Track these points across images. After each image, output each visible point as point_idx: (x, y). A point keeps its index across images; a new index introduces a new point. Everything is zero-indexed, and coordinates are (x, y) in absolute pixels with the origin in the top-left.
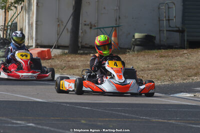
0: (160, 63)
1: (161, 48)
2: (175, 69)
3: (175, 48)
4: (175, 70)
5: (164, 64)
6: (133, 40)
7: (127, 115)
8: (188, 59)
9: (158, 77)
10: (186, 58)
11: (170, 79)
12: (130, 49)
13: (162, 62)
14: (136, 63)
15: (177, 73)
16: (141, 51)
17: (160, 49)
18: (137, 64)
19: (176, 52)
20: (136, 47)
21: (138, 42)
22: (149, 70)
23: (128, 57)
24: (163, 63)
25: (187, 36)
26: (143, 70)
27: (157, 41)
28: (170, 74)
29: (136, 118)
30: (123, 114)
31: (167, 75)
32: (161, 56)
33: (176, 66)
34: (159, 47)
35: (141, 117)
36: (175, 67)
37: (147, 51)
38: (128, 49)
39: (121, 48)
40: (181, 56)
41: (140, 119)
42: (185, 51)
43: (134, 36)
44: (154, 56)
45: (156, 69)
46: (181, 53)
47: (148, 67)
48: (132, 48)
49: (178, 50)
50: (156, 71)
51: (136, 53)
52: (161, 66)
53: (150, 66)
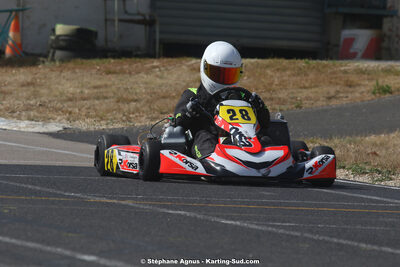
0: (106, 86)
1: (109, 54)
2: (136, 98)
3: (137, 56)
4: (136, 101)
5: (114, 88)
6: (53, 38)
7: (38, 188)
8: (161, 78)
9: (100, 113)
10: (157, 76)
11: (124, 118)
12: (46, 56)
13: (109, 83)
14: (59, 84)
15: (138, 105)
16: (69, 61)
17: (106, 57)
18: (60, 87)
19: (138, 64)
20: (59, 53)
21: (62, 43)
22: (84, 100)
23: (42, 71)
24: (111, 86)
25: (161, 32)
26: (70, 100)
27: (100, 42)
28: (125, 107)
29: (56, 195)
30: (30, 187)
31: (119, 110)
32: (109, 72)
33: (138, 91)
34: (104, 53)
35: (67, 194)
36: (136, 94)
37: (79, 60)
38: (40, 55)
39: (26, 54)
40: (148, 71)
41: (64, 196)
42: (156, 63)
43: (54, 30)
44: (94, 71)
45: (98, 98)
46: (148, 66)
47: (82, 92)
48: (50, 55)
49: (142, 60)
50: (97, 102)
51: (57, 63)
52: (107, 92)
53: (86, 91)
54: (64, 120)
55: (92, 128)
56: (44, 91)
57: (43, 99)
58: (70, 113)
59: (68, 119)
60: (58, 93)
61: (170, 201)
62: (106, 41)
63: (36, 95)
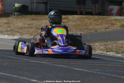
0: (32, 24)
1: (33, 13)
3: (42, 14)
5: (35, 25)
6: (14, 8)
7: (14, 57)
9: (31, 33)
12: (12, 14)
13: (33, 23)
14: (16, 23)
16: (20, 16)
18: (17, 24)
19: (43, 17)
20: (16, 13)
21: (17, 10)
22: (25, 28)
23: (11, 19)
24: (34, 24)
26: (21, 28)
27: (30, 9)
29: (20, 60)
30: (11, 57)
32: (33, 19)
34: (31, 13)
37: (23, 16)
40: (46, 19)
41: (23, 60)
43: (14, 5)
44: (28, 19)
45: (30, 28)
46: (46, 17)
47: (24, 26)
48: (13, 14)
49: (44, 15)
50: (30, 29)
51: (16, 16)
52: (33, 26)
53: (26, 26)
54: (19, 35)
55: (28, 38)
56: (12, 25)
57: (12, 28)
58: (21, 33)
59: (20, 35)
60: (16, 26)
61: (58, 62)
62: (31, 9)
63: (9, 27)
